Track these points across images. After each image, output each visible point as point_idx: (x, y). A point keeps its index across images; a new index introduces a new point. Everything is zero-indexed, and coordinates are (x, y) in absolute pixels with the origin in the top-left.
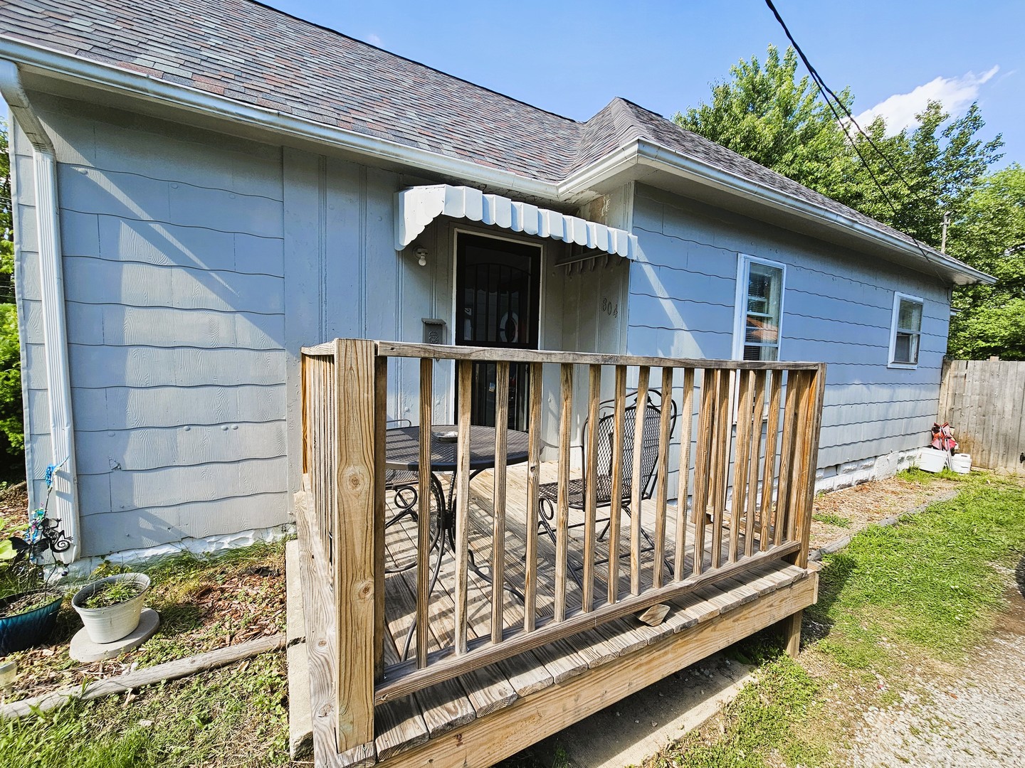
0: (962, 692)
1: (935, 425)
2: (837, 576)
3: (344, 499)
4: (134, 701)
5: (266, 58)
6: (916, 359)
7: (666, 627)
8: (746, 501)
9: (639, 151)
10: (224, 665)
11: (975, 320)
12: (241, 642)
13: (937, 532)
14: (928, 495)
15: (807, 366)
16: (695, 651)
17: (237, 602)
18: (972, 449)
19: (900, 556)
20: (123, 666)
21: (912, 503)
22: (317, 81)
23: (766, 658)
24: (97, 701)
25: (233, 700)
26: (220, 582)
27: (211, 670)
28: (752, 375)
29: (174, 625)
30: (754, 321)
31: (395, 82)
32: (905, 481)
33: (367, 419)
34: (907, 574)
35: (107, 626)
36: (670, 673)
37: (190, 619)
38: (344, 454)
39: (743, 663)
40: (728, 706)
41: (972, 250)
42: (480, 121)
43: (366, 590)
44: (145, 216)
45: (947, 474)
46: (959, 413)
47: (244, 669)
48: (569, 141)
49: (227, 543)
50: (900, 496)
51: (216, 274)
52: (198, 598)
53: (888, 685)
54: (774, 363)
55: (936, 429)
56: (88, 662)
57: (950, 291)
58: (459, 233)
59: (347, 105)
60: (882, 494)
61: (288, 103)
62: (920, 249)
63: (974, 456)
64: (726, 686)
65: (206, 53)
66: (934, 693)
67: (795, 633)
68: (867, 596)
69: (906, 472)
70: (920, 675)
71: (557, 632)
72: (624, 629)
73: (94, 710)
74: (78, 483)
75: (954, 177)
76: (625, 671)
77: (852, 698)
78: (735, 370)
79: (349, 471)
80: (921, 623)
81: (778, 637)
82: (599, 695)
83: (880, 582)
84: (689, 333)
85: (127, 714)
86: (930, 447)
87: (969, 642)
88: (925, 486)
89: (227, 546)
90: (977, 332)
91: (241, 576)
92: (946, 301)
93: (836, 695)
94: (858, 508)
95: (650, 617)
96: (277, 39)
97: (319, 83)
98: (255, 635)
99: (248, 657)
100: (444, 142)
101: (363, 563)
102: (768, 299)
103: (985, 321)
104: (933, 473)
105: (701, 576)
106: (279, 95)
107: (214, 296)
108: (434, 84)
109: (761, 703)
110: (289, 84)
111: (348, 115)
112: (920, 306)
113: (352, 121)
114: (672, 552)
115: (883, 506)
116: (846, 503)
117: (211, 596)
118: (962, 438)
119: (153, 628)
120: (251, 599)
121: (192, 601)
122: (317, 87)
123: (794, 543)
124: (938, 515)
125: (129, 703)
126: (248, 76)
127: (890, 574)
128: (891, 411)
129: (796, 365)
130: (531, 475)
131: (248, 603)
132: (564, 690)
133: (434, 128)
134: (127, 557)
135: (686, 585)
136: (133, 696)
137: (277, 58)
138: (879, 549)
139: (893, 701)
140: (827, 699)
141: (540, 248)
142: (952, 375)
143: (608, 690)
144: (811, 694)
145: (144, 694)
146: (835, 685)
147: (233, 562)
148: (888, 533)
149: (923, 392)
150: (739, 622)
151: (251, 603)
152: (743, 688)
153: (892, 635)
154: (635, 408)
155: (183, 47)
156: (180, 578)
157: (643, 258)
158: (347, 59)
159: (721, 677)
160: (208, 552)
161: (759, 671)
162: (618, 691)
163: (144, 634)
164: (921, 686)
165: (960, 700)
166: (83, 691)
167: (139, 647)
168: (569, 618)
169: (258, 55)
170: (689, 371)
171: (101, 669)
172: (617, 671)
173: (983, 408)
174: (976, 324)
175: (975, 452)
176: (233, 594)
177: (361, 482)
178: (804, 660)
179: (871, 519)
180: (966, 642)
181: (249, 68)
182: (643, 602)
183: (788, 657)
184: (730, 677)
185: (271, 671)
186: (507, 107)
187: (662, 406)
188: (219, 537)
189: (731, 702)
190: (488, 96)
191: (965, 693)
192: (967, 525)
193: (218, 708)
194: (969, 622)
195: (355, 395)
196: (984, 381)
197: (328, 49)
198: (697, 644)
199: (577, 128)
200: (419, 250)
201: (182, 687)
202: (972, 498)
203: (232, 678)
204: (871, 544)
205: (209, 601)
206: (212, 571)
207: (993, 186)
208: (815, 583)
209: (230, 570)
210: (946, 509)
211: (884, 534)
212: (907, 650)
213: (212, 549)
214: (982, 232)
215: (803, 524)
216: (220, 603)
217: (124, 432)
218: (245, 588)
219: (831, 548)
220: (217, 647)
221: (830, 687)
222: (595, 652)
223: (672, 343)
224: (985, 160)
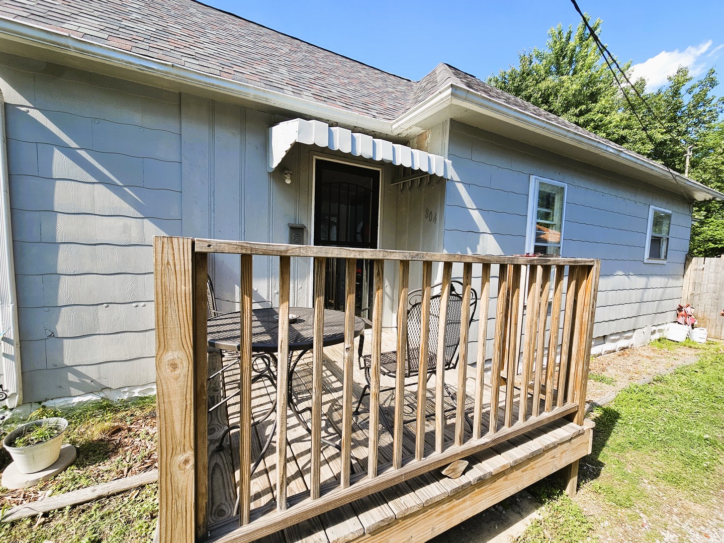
0: (713, 532)
1: (679, 306)
2: (606, 425)
3: (163, 382)
4: (44, 523)
5: (174, 28)
6: (666, 257)
7: (464, 480)
8: (535, 364)
9: (452, 94)
10: (118, 493)
11: (707, 228)
12: (136, 473)
13: (683, 390)
14: (675, 359)
15: (585, 262)
16: (490, 497)
17: (138, 439)
18: (708, 324)
19: (656, 409)
20: (40, 493)
21: (663, 366)
22: (212, 45)
23: (549, 498)
24: (13, 524)
25: (120, 524)
26: (128, 423)
27: (108, 497)
28: (540, 270)
29: (87, 459)
30: (542, 228)
31: (276, 49)
32: (656, 348)
33: (184, 309)
34: (662, 425)
35: (31, 460)
36: (468, 518)
37: (100, 454)
38: (162, 341)
39: (531, 502)
40: (517, 540)
41: (706, 176)
42: (337, 78)
43: (186, 462)
44: (74, 145)
45: (689, 344)
46: (698, 297)
47: (134, 497)
48: (405, 93)
49: (136, 393)
50: (653, 360)
51: (129, 189)
52: (110, 436)
53: (650, 524)
54: (558, 260)
55: (680, 309)
56: (15, 489)
57: (691, 206)
58: (317, 160)
59: (232, 62)
60: (639, 358)
61: (183, 58)
62: (671, 173)
63: (710, 330)
64: (517, 522)
65: (125, 23)
66: (690, 532)
67: (572, 478)
68: (630, 443)
69: (657, 341)
70: (677, 515)
71: (368, 489)
72: (429, 480)
73: (10, 531)
74: (20, 347)
75: (694, 122)
76: (428, 518)
77: (621, 535)
78: (526, 265)
79: (169, 356)
80: (676, 467)
81: (559, 480)
82: (406, 540)
83: (641, 431)
84: (491, 235)
85: (36, 534)
86: (675, 322)
87: (716, 486)
88: (672, 352)
89: (136, 395)
90: (708, 236)
91: (145, 418)
92: (688, 213)
93: (607, 532)
94: (621, 369)
95: (451, 471)
96: (187, 18)
97: (213, 47)
98: (148, 467)
99: (139, 487)
100: (305, 90)
101: (183, 438)
102: (553, 210)
103: (714, 229)
104: (677, 342)
105: (495, 435)
106: (177, 53)
107: (127, 205)
108: (306, 52)
109: (545, 538)
110: (188, 46)
111: (231, 69)
112: (669, 216)
113: (233, 73)
114: (471, 410)
115: (640, 368)
116: (612, 365)
117: (120, 434)
118: (700, 316)
119: (70, 460)
120: (149, 438)
121: (105, 438)
122: (211, 49)
123: (573, 405)
124: (683, 376)
125: (39, 525)
126: (155, 40)
127: (648, 425)
128: (646, 295)
129: (576, 262)
130: (346, 354)
131: (147, 441)
132: (373, 539)
133: (299, 81)
134: (59, 403)
135: (483, 443)
136: (43, 519)
137: (183, 29)
138: (639, 403)
139: (655, 539)
140: (600, 536)
141: (379, 171)
142: (693, 269)
143: (414, 535)
144: (587, 531)
145: (53, 517)
146: (607, 523)
147: (141, 407)
148: (645, 391)
149: (671, 280)
150: (527, 472)
151: (149, 440)
152: (530, 524)
153: (651, 478)
154: (440, 296)
155: (108, 19)
156: (98, 419)
157: (456, 178)
158: (240, 33)
159: (512, 513)
160: (122, 400)
161: (543, 508)
162: (423, 535)
163: (63, 466)
164: (678, 526)
165: (712, 540)
166: (3, 515)
167: (56, 476)
168: (380, 474)
169: (168, 27)
170: (486, 267)
171: (22, 496)
172: (422, 518)
173: (717, 294)
174: (708, 231)
175: (710, 326)
176: (137, 433)
177: (179, 365)
178: (580, 499)
179: (631, 378)
180: (713, 486)
181: (157, 34)
182: (445, 459)
183: (567, 496)
184: (520, 513)
185: (154, 500)
186: (360, 70)
187: (463, 294)
188: (131, 388)
189: (519, 537)
190: (346, 61)
191: (716, 533)
192: (707, 385)
193: (107, 532)
194: (715, 468)
195: (172, 287)
196: (717, 273)
197: (226, 26)
198: (491, 492)
199: (412, 86)
200: (286, 172)
201: (83, 511)
202: (710, 363)
203: (124, 504)
204: (632, 399)
205: (117, 438)
206: (124, 413)
207: (720, 130)
208: (590, 437)
209: (138, 413)
210: (690, 371)
211: (642, 390)
212: (665, 491)
213: (125, 397)
214: (714, 162)
215: (581, 388)
216: (126, 440)
217: (56, 308)
218: (147, 428)
219: (601, 402)
220: (116, 478)
221: (601, 524)
222: (403, 503)
223: (478, 243)
224: (717, 110)
